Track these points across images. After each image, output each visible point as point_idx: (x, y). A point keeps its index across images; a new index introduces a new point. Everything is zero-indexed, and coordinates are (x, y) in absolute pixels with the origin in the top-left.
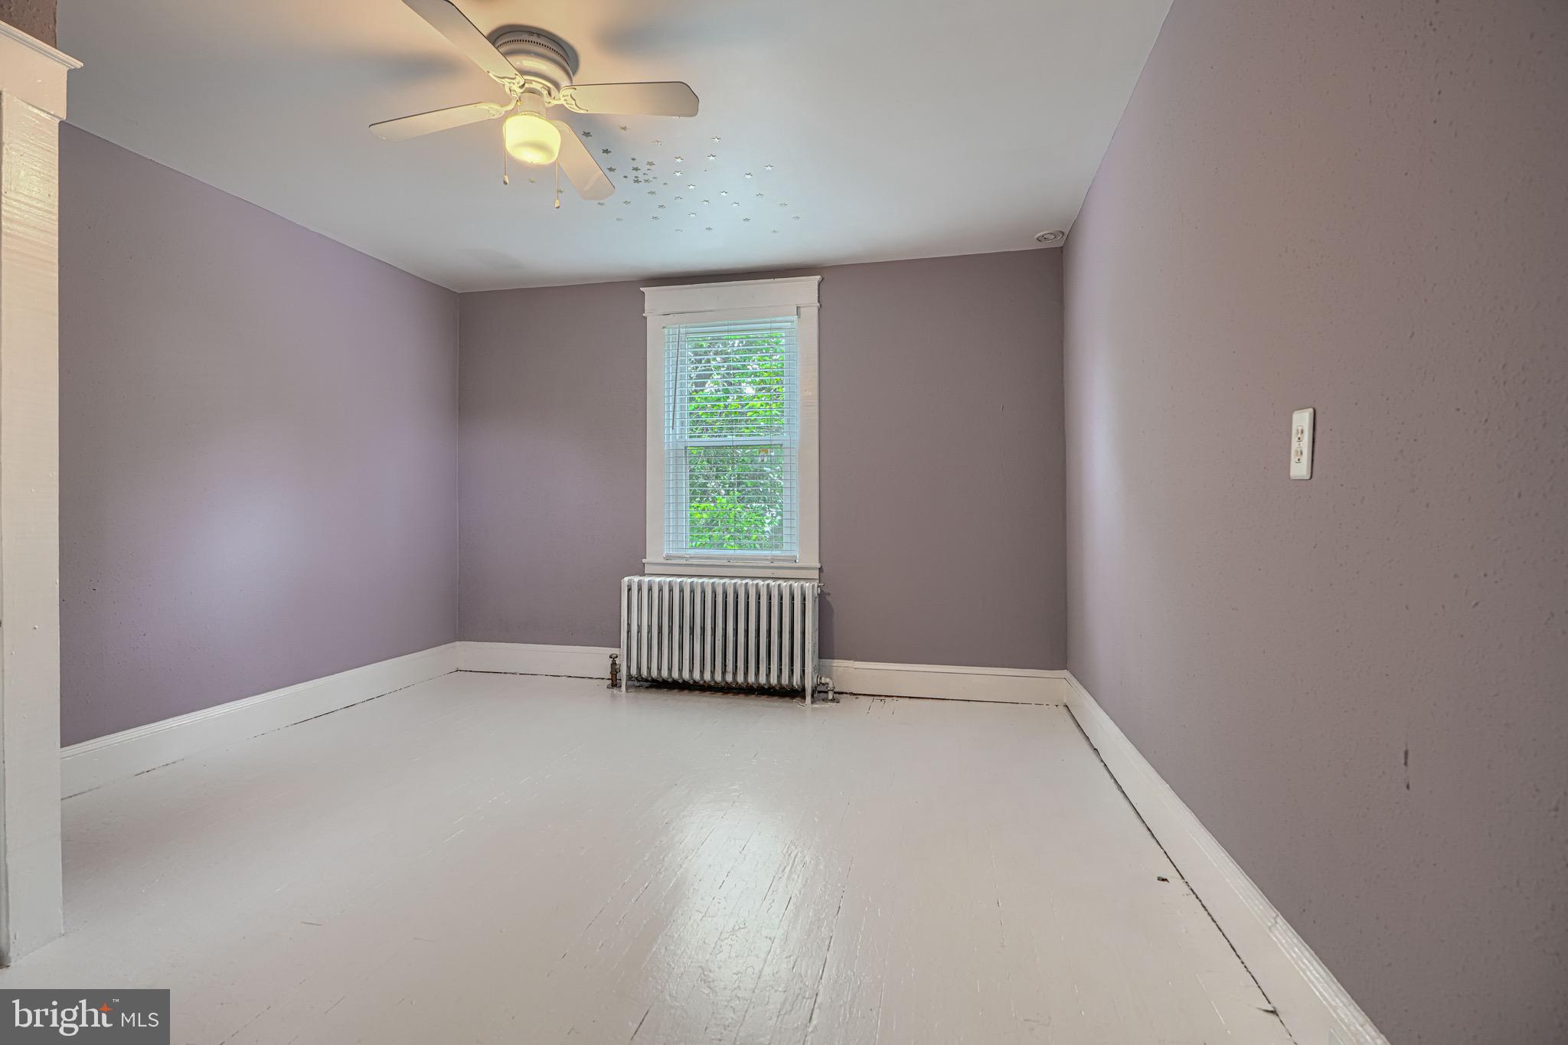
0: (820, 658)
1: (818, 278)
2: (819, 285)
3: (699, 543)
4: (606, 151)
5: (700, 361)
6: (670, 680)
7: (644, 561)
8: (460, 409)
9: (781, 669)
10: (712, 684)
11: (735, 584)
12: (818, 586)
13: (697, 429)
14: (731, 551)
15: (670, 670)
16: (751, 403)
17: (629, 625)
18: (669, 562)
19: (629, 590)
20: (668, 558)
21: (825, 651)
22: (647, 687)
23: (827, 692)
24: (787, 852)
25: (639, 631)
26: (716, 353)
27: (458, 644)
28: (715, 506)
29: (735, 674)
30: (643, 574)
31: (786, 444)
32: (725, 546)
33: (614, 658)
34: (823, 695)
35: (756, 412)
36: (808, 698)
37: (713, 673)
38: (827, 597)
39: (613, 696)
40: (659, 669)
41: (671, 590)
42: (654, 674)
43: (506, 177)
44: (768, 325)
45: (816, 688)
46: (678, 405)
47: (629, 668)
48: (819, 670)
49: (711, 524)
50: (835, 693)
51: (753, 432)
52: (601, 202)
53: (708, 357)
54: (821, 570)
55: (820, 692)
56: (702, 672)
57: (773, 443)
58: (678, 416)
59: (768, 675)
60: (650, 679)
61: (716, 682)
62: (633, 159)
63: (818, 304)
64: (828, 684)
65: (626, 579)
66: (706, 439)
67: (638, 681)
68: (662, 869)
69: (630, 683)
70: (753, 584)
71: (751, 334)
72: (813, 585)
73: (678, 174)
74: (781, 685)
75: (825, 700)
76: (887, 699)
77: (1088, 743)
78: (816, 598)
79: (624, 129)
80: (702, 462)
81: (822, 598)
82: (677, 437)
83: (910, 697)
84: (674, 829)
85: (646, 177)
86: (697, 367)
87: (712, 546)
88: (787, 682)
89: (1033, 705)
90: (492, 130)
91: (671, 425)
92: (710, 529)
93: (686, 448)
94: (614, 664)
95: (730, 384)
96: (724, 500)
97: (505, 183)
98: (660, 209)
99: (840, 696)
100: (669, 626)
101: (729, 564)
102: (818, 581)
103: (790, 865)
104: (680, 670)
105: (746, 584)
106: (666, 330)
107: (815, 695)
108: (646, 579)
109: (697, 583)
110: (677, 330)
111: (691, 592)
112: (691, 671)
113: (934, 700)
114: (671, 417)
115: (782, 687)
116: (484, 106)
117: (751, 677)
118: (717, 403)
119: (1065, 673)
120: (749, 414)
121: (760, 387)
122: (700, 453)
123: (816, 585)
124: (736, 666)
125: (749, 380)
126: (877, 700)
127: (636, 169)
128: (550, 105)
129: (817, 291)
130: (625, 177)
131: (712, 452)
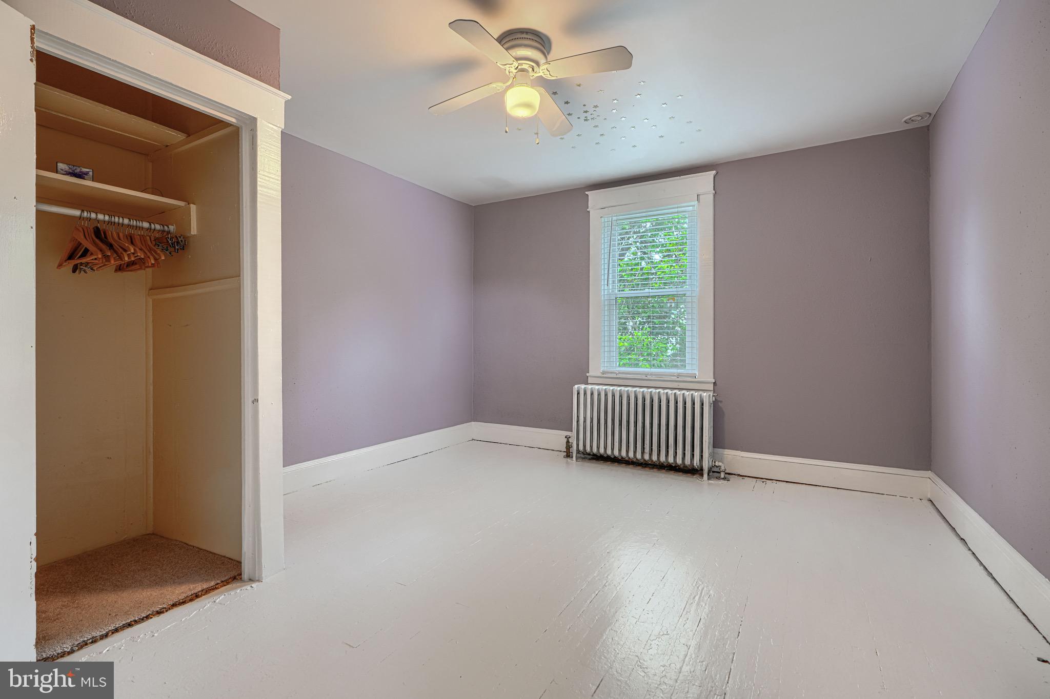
0: (714, 447)
1: (714, 172)
2: (714, 178)
3: (621, 363)
4: (567, 103)
5: (622, 239)
6: (605, 455)
7: (587, 374)
8: (474, 278)
9: (684, 454)
10: (635, 460)
11: (651, 392)
12: (713, 396)
13: (621, 285)
14: (644, 369)
15: (605, 448)
16: (660, 266)
17: (578, 417)
18: (604, 375)
19: (578, 394)
20: (604, 373)
21: (718, 442)
22: (590, 459)
23: (719, 473)
24: (696, 585)
25: (585, 421)
26: (635, 233)
27: (473, 423)
28: (633, 338)
29: (651, 454)
30: (587, 384)
31: (688, 294)
32: (640, 365)
33: (568, 438)
34: (717, 475)
35: (663, 272)
36: (705, 476)
37: (635, 452)
38: (720, 404)
39: (567, 462)
40: (598, 448)
41: (606, 395)
42: (595, 450)
43: (507, 128)
44: (676, 210)
45: (711, 468)
46: (610, 270)
47: (578, 445)
48: (712, 456)
49: (629, 350)
50: (726, 473)
51: (660, 286)
52: (562, 137)
53: (629, 236)
54: (715, 384)
55: (714, 472)
56: (627, 451)
57: (679, 293)
58: (610, 276)
59: (675, 457)
60: (592, 453)
61: (637, 459)
62: (584, 105)
63: (714, 192)
64: (720, 466)
65: (576, 386)
66: (628, 292)
67: (584, 454)
68: (607, 584)
69: (579, 455)
70: (664, 393)
71: (660, 218)
72: (709, 395)
73: (614, 111)
74: (685, 464)
75: (719, 478)
76: (768, 481)
77: (954, 533)
78: (711, 404)
79: (579, 85)
80: (624, 307)
81: (716, 406)
82: (610, 291)
83: (787, 482)
84: (613, 557)
85: (592, 116)
86: (622, 243)
87: (631, 365)
88: (689, 463)
89: (898, 497)
90: (498, 100)
91: (606, 283)
92: (629, 354)
93: (616, 298)
94: (568, 442)
95: (645, 253)
96: (640, 334)
97: (506, 132)
98: (601, 137)
99: (730, 476)
100: (605, 419)
101: (646, 378)
102: (713, 392)
103: (699, 595)
104: (613, 449)
105: (659, 392)
106: (603, 219)
107: (710, 474)
108: (590, 387)
109: (624, 390)
110: (611, 219)
111: (620, 396)
112: (620, 450)
113: (807, 486)
114: (606, 278)
115: (685, 466)
116: (494, 85)
117: (662, 457)
118: (635, 267)
119: (929, 474)
120: (658, 273)
121: (666, 254)
122: (623, 301)
123: (711, 395)
124: (652, 449)
125: (658, 250)
126: (759, 482)
127: (586, 112)
128: (534, 77)
129: (713, 182)
130: (579, 118)
131: (631, 301)
